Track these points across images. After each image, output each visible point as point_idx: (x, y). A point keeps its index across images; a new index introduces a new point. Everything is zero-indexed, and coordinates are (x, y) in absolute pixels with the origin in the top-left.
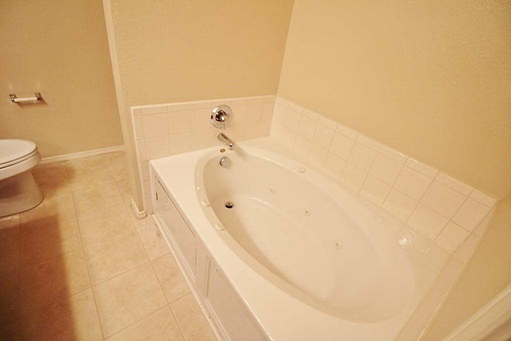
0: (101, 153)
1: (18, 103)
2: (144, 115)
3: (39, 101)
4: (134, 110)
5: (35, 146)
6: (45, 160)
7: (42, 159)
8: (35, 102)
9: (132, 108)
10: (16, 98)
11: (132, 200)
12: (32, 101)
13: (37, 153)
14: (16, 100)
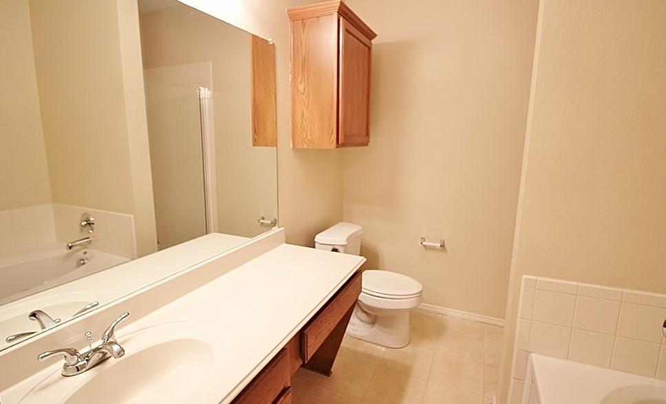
0: (482, 320)
1: (425, 246)
2: (538, 289)
3: (442, 248)
4: (526, 279)
5: (421, 288)
6: (425, 306)
7: (422, 304)
8: (438, 248)
9: (524, 276)
10: (425, 241)
11: (494, 398)
12: (435, 246)
13: (420, 295)
14: (424, 243)
